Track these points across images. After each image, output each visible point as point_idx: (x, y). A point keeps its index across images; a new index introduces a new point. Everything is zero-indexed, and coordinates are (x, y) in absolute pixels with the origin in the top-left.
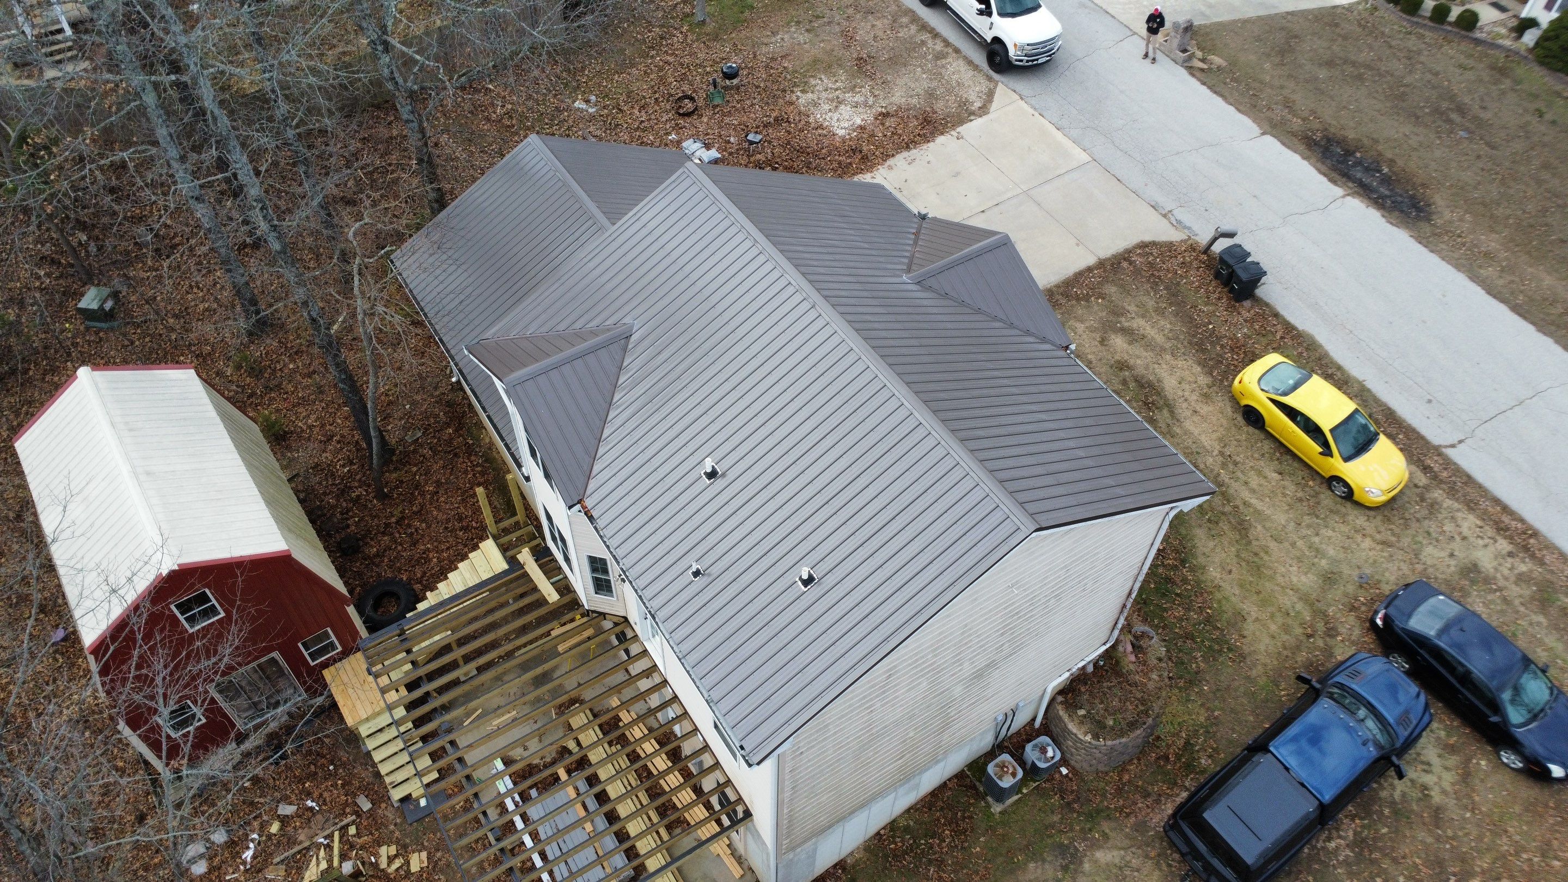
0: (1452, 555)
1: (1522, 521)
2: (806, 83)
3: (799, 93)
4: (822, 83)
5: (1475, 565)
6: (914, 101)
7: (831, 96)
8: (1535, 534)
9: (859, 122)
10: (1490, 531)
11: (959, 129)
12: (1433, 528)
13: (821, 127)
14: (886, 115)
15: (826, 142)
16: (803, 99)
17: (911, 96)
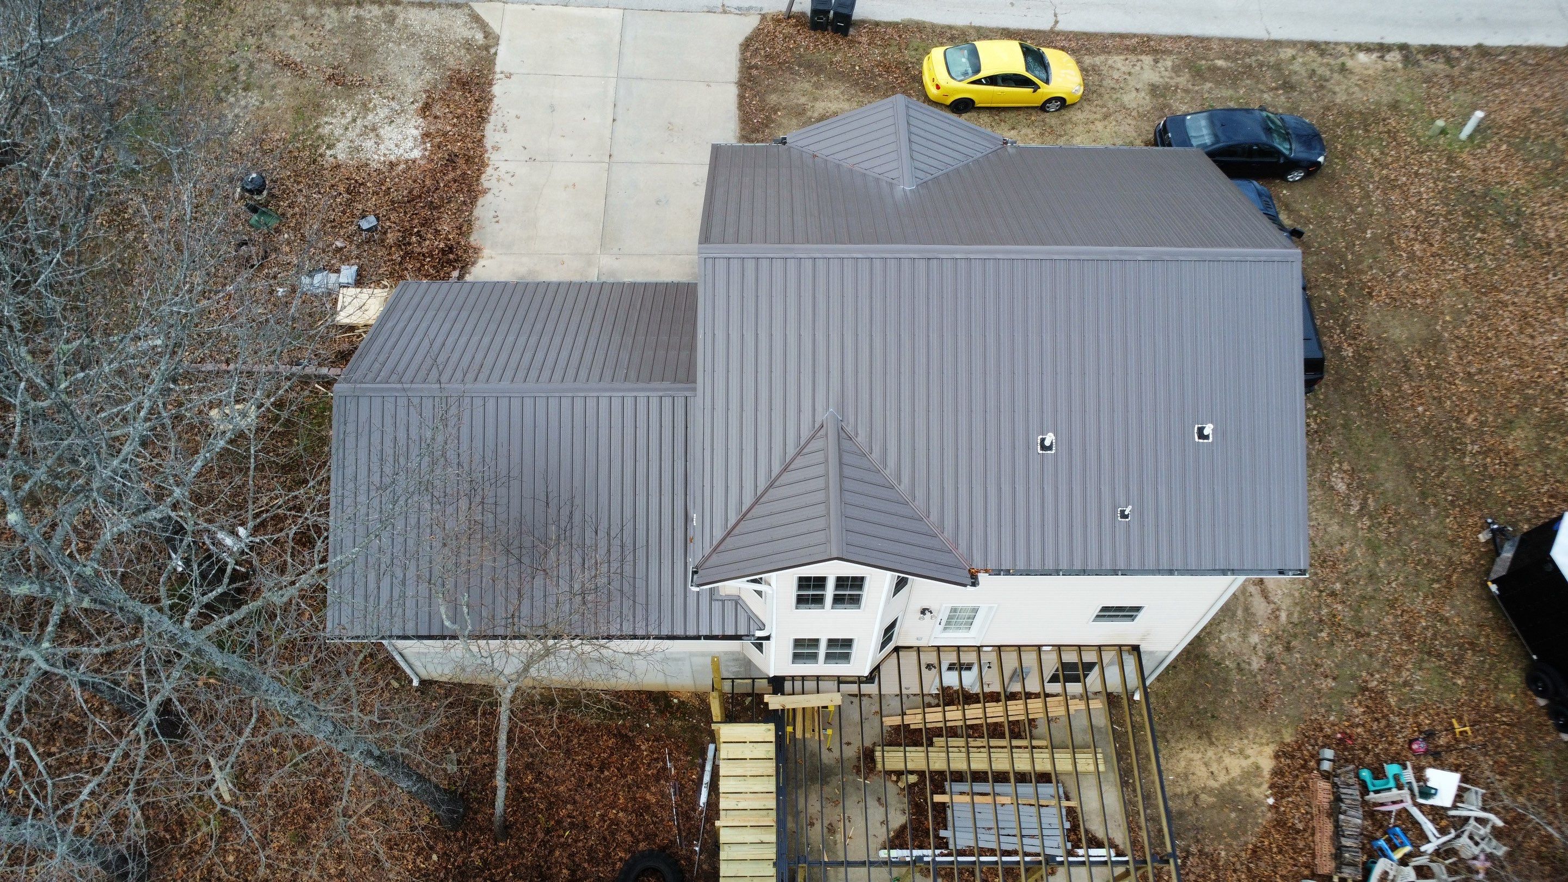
0: (1137, 90)
1: (1135, 36)
2: (321, 137)
3: (329, 152)
4: (331, 125)
5: (1153, 85)
6: (428, 76)
7: (358, 131)
8: (1149, 38)
9: (416, 133)
10: (1133, 58)
11: (498, 69)
12: (1112, 83)
13: (392, 165)
14: (426, 107)
15: (416, 173)
16: (341, 152)
17: (421, 74)
